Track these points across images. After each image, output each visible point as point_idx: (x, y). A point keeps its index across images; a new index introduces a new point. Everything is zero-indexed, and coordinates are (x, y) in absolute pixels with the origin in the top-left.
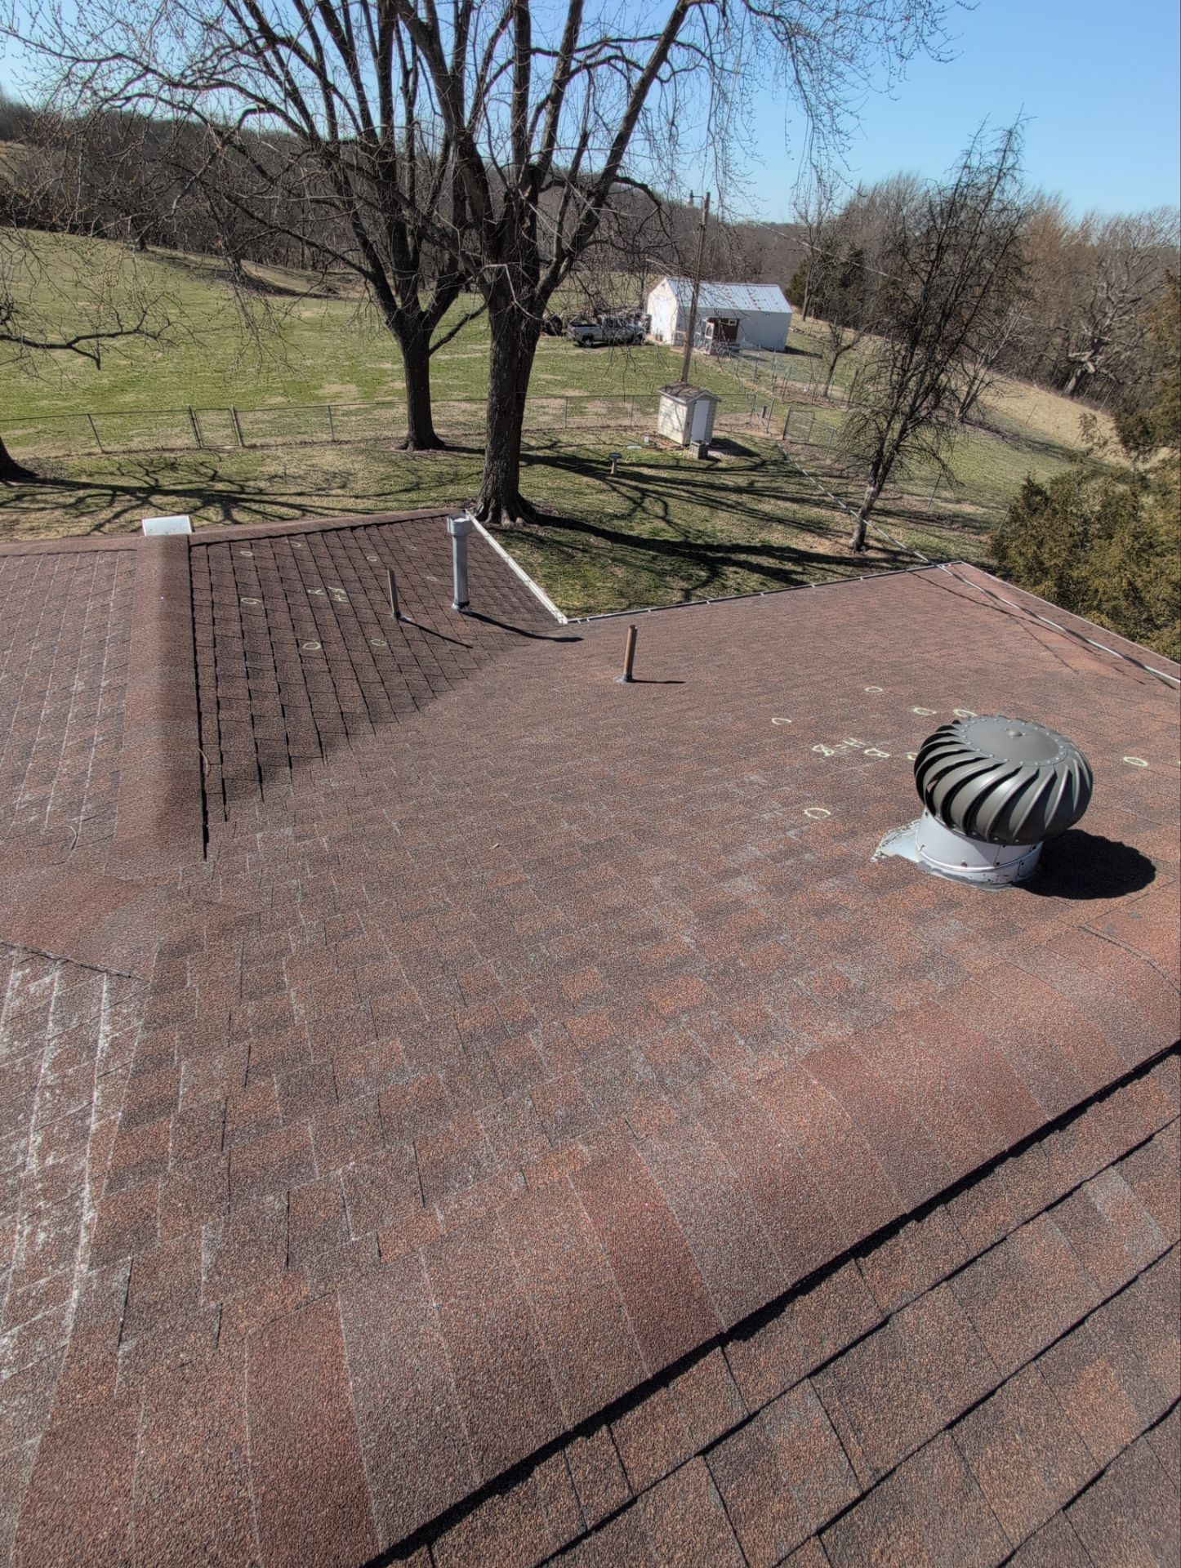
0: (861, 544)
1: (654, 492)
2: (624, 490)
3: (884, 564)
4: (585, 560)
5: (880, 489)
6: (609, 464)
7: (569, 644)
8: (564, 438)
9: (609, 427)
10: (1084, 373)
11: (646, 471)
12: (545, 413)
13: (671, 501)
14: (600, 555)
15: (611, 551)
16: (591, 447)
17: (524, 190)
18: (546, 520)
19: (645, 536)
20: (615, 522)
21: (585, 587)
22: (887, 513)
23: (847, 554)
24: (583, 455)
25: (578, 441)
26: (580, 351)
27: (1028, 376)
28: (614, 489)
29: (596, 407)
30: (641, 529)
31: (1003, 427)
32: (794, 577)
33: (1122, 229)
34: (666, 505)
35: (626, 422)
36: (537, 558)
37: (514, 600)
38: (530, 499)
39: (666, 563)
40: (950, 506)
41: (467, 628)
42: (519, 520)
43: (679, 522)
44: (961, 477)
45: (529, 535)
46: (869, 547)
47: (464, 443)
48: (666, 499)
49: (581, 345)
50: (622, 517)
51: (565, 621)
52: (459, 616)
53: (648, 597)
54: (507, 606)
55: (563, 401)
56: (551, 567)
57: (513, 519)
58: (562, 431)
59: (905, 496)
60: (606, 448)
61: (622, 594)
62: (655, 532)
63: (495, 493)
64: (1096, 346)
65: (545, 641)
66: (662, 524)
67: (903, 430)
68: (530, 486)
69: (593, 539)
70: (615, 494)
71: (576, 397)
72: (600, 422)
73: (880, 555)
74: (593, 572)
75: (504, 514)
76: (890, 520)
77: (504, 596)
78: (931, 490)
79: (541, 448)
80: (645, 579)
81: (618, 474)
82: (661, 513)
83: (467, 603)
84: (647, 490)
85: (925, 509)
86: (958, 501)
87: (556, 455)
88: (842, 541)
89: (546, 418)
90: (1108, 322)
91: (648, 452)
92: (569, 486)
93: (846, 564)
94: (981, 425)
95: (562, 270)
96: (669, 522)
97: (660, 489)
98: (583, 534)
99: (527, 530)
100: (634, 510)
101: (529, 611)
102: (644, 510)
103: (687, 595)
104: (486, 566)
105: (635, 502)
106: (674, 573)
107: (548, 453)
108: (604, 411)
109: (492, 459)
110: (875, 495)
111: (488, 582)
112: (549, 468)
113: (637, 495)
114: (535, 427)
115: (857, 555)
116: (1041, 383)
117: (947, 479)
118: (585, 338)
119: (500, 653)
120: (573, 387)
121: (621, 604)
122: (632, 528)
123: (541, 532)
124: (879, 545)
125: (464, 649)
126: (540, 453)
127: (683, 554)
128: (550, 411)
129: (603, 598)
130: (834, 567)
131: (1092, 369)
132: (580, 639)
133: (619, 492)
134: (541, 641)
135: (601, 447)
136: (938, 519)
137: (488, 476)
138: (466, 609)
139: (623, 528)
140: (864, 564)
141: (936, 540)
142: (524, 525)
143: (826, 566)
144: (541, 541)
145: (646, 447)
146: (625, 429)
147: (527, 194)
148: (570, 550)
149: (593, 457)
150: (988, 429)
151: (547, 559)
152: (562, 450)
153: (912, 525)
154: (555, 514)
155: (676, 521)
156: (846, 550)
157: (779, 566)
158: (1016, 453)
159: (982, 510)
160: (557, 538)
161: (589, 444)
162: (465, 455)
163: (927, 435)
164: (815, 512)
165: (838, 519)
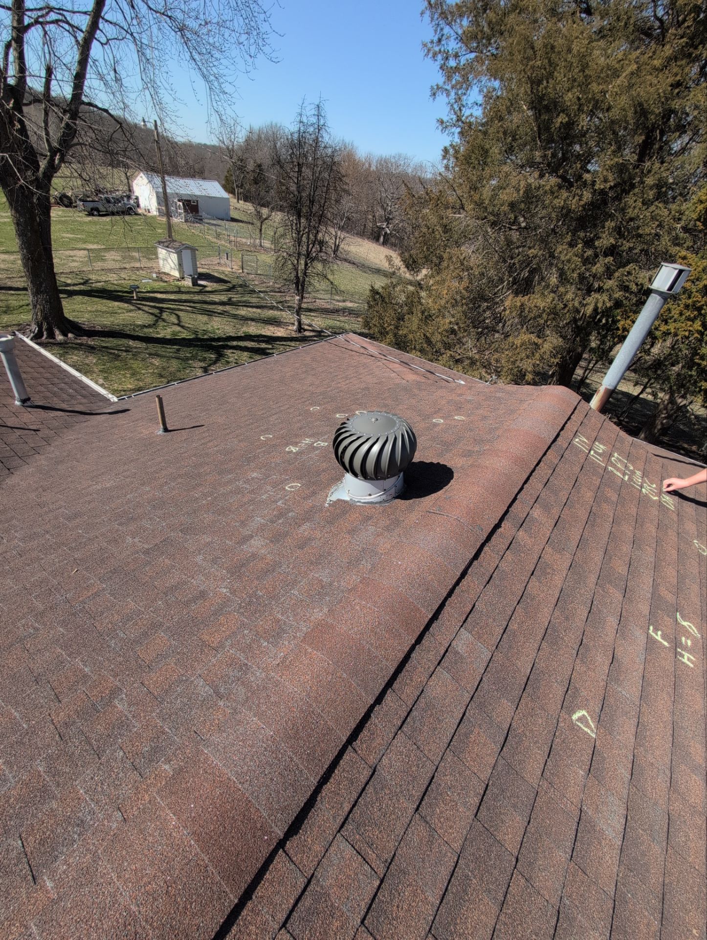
0: (300, 329)
1: (167, 308)
2: (146, 309)
3: (315, 339)
4: (129, 357)
5: (302, 297)
6: (131, 292)
7: (120, 415)
8: (93, 277)
9: (125, 268)
10: (386, 233)
11: (159, 296)
12: (73, 261)
13: (181, 314)
14: (139, 353)
15: (146, 349)
16: (115, 282)
17: (8, 102)
18: (92, 333)
19: (168, 337)
20: (146, 330)
21: (133, 374)
22: (310, 310)
23: (294, 335)
24: (110, 287)
25: (104, 278)
26: (90, 218)
27: (362, 234)
28: (139, 309)
29: (111, 256)
30: (165, 332)
31: (356, 261)
32: (268, 351)
33: (384, 163)
34: (178, 317)
35: (138, 265)
36: (92, 359)
37: (71, 391)
38: (76, 320)
39: (186, 352)
40: (340, 304)
41: (31, 417)
42: (70, 335)
43: (190, 326)
44: (342, 288)
45: (81, 345)
46: (305, 330)
47: (9, 284)
48: (177, 312)
49: (90, 214)
50: (149, 326)
51: (116, 399)
52: (23, 410)
53: (179, 375)
54: (65, 396)
55: (86, 252)
56: (103, 365)
57: (65, 335)
58: (92, 272)
59: (317, 300)
60: (126, 282)
61: (161, 376)
62: (174, 333)
63: (45, 318)
64: (388, 220)
65: (101, 416)
66: (178, 329)
67: (306, 264)
68: (74, 311)
69: (131, 343)
70: (140, 312)
71: (96, 249)
72: (117, 266)
73: (312, 334)
74: (136, 364)
75: (57, 332)
76: (312, 314)
77: (61, 389)
78: (329, 296)
79: (76, 285)
80: (174, 364)
81: (139, 299)
82: (176, 321)
83: (29, 399)
84: (163, 308)
85: (328, 307)
86: (344, 301)
87: (89, 288)
88: (290, 328)
89: (75, 264)
90: (389, 208)
91: (158, 283)
92: (104, 309)
93: (295, 341)
94: (346, 260)
95: (57, 162)
96: (183, 327)
97: (171, 306)
98: (123, 340)
99: (79, 341)
100: (157, 321)
101: (84, 397)
102: (164, 320)
103: (206, 370)
104: (42, 370)
105: (156, 316)
106: (194, 358)
107: (82, 287)
108: (119, 258)
109: (36, 293)
110: (301, 301)
111: (45, 381)
112: (86, 298)
113: (156, 311)
114: (68, 271)
115: (300, 335)
116: (368, 238)
117: (334, 290)
118: (92, 209)
119: (65, 430)
120: (93, 243)
121: (162, 382)
122: (158, 333)
123: (91, 342)
124: (310, 328)
125: (33, 432)
126: (76, 288)
127: (195, 346)
128: (78, 259)
129: (149, 380)
130: (289, 343)
131: (388, 232)
132: (128, 410)
133: (143, 310)
134: (98, 416)
135: (123, 282)
136: (336, 311)
137: (35, 306)
138: (28, 403)
139: (150, 332)
140: (304, 339)
141: (338, 323)
142: (76, 338)
143: (284, 343)
144: (92, 348)
145: (156, 280)
146: (138, 269)
147: (11, 105)
148: (116, 352)
149: (119, 289)
150: (349, 262)
151: (99, 359)
152: (94, 285)
153: (324, 316)
154: (99, 328)
155: (187, 325)
156: (293, 333)
157: (258, 346)
158: (365, 274)
159: (356, 305)
160: (104, 345)
161: (113, 280)
162: (13, 292)
163: (319, 266)
164: (271, 313)
165: (284, 316)
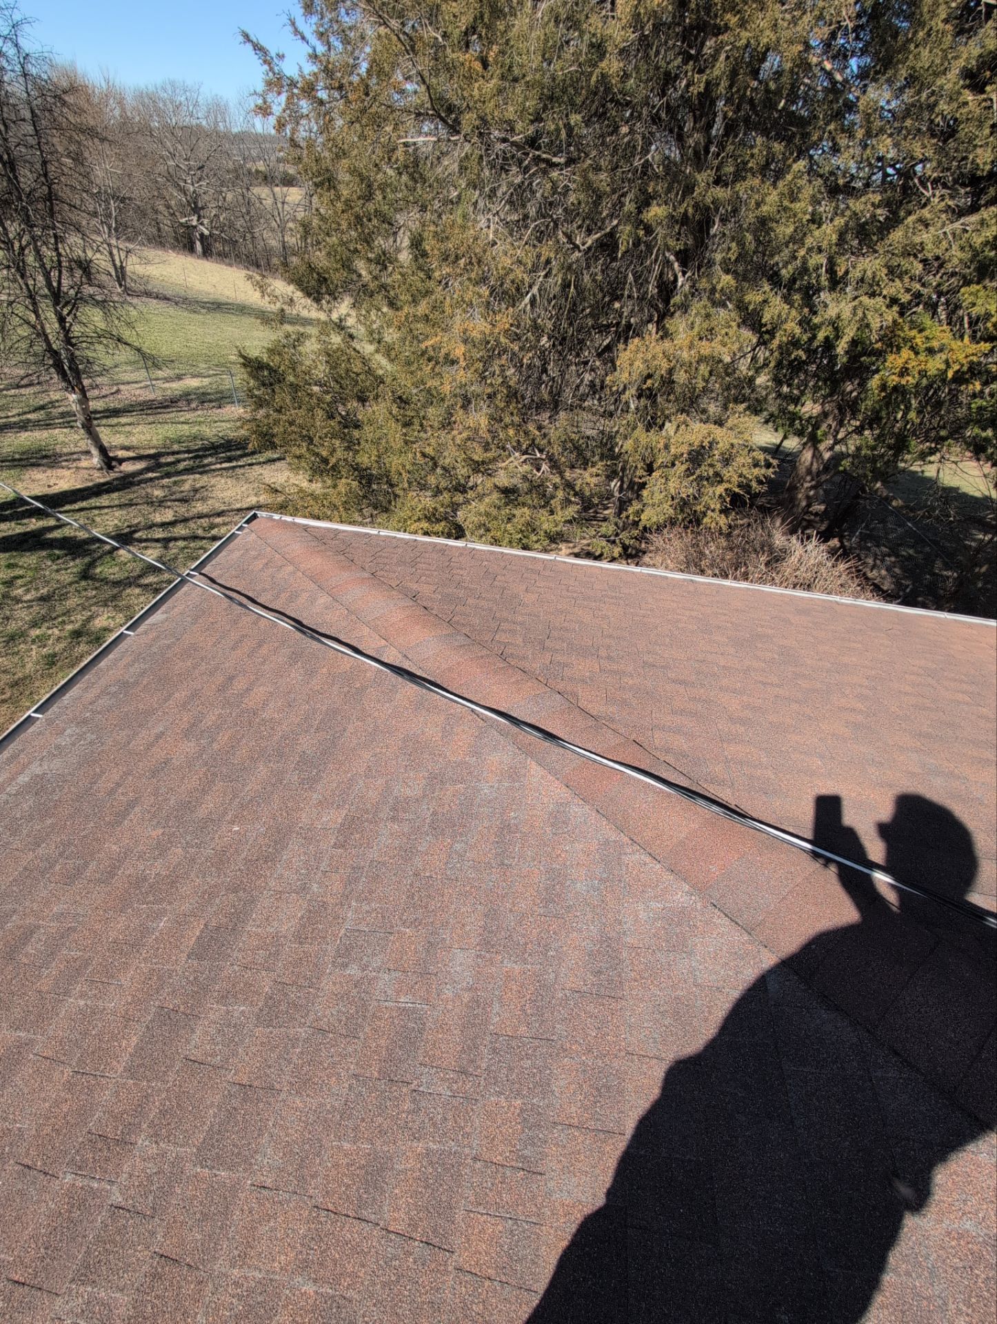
0: (109, 462)
3: (150, 475)
5: (83, 391)
10: (202, 236)
22: (116, 413)
23: (100, 478)
31: (169, 294)
32: (50, 536)
40: (174, 385)
44: (165, 351)
46: (121, 461)
59: (122, 387)
64: (196, 210)
67: (61, 319)
73: (140, 466)
76: (123, 420)
78: (143, 373)
85: (152, 397)
86: (179, 378)
88: (84, 464)
90: (191, 188)
93: (108, 491)
94: (148, 294)
110: (84, 399)
115: (113, 475)
124: (131, 454)
130: (94, 502)
131: (206, 232)
136: (170, 404)
140: (126, 482)
141: (186, 427)
143: (84, 504)
150: (157, 297)
153: (151, 419)
156: (97, 474)
157: (19, 530)
159: (206, 381)
164: (26, 439)
165: (61, 438)
